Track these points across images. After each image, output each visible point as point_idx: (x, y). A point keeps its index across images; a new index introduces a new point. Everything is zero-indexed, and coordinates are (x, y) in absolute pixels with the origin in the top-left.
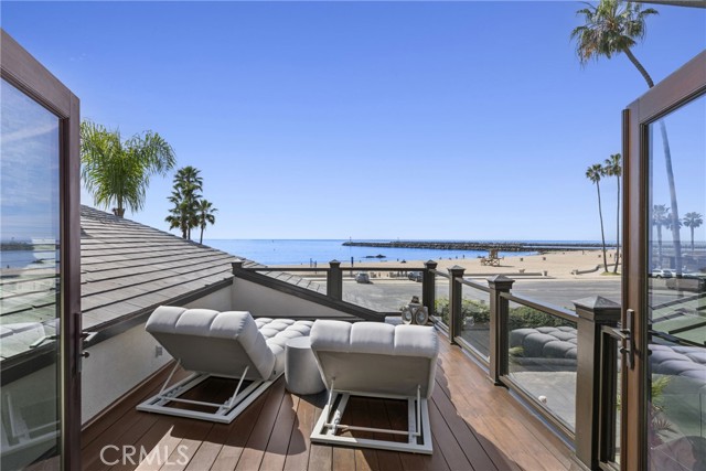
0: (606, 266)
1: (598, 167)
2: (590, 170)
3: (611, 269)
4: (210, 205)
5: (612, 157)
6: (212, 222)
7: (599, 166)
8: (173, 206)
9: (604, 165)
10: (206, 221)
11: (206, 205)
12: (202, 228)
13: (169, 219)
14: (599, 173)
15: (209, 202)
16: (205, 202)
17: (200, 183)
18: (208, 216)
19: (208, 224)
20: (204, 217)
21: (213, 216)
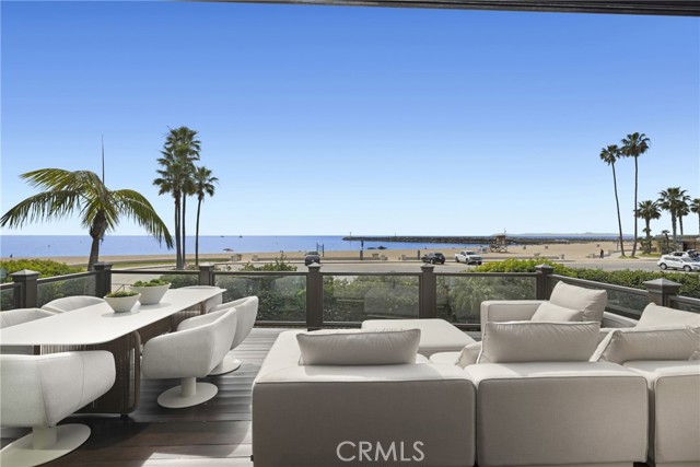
0: (623, 251)
1: (613, 148)
2: (605, 151)
3: (628, 254)
4: (209, 172)
5: (629, 136)
6: (211, 193)
7: (615, 147)
8: (164, 168)
9: (620, 145)
10: (204, 191)
11: (204, 173)
12: (200, 199)
13: (158, 182)
14: (615, 155)
15: (208, 168)
16: (203, 169)
17: (198, 147)
18: (207, 185)
19: (207, 195)
20: (201, 186)
21: (212, 187)
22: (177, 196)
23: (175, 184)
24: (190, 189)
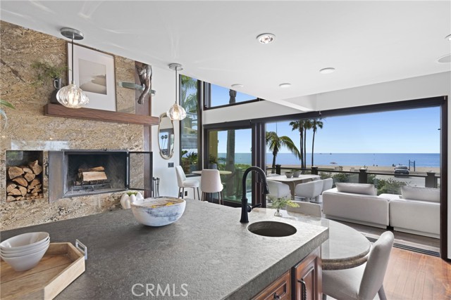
6: (321, 126)
10: (317, 126)
12: (314, 131)
13: (291, 124)
18: (318, 122)
19: (318, 128)
20: (315, 123)
21: (322, 123)
22: (301, 131)
23: (300, 124)
24: (308, 126)
